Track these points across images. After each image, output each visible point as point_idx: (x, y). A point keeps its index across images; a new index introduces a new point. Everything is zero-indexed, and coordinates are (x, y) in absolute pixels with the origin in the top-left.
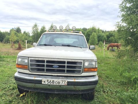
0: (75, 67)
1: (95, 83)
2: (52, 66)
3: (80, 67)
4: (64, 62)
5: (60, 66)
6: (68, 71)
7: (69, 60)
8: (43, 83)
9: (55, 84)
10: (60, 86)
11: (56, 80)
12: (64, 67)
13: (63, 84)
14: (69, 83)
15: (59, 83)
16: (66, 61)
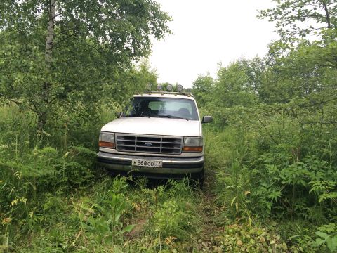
0: (173, 145)
1: (200, 165)
2: (143, 144)
3: (179, 145)
4: (159, 139)
5: (153, 144)
6: (164, 151)
7: (165, 137)
8: (133, 164)
9: (147, 166)
10: (154, 168)
11: (148, 160)
12: (159, 145)
13: (158, 165)
14: (165, 165)
15: (152, 164)
16: (161, 137)
